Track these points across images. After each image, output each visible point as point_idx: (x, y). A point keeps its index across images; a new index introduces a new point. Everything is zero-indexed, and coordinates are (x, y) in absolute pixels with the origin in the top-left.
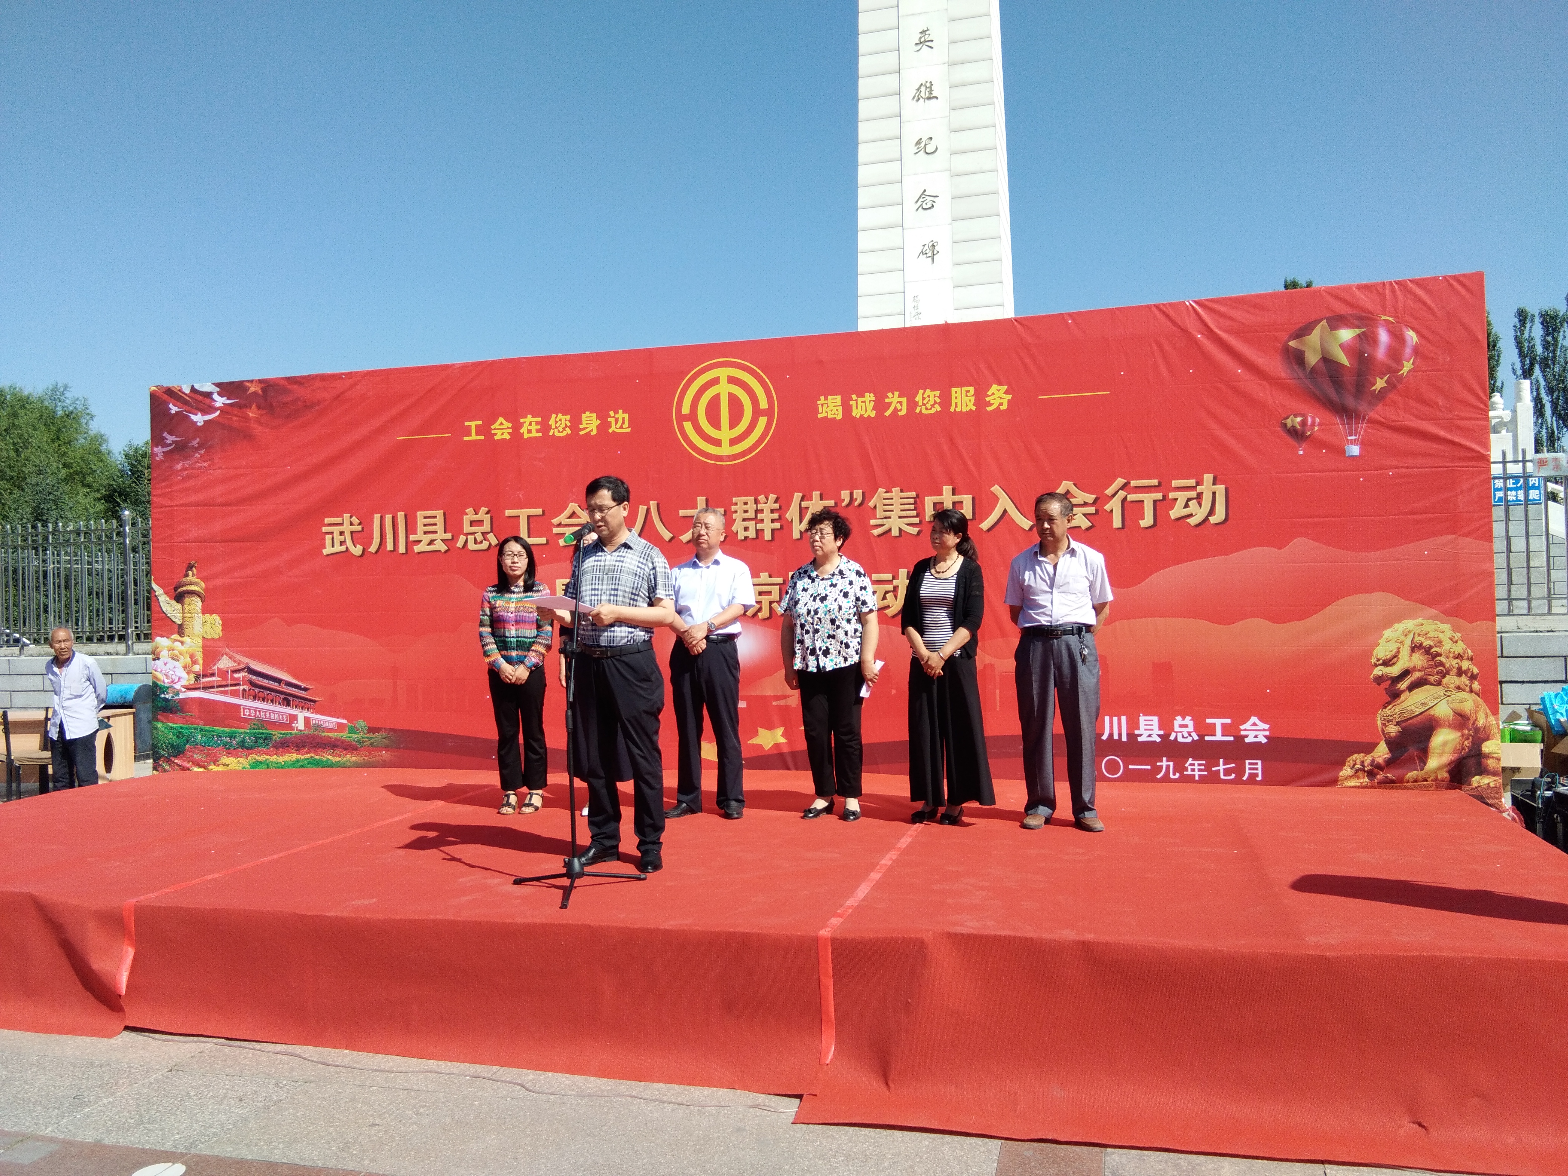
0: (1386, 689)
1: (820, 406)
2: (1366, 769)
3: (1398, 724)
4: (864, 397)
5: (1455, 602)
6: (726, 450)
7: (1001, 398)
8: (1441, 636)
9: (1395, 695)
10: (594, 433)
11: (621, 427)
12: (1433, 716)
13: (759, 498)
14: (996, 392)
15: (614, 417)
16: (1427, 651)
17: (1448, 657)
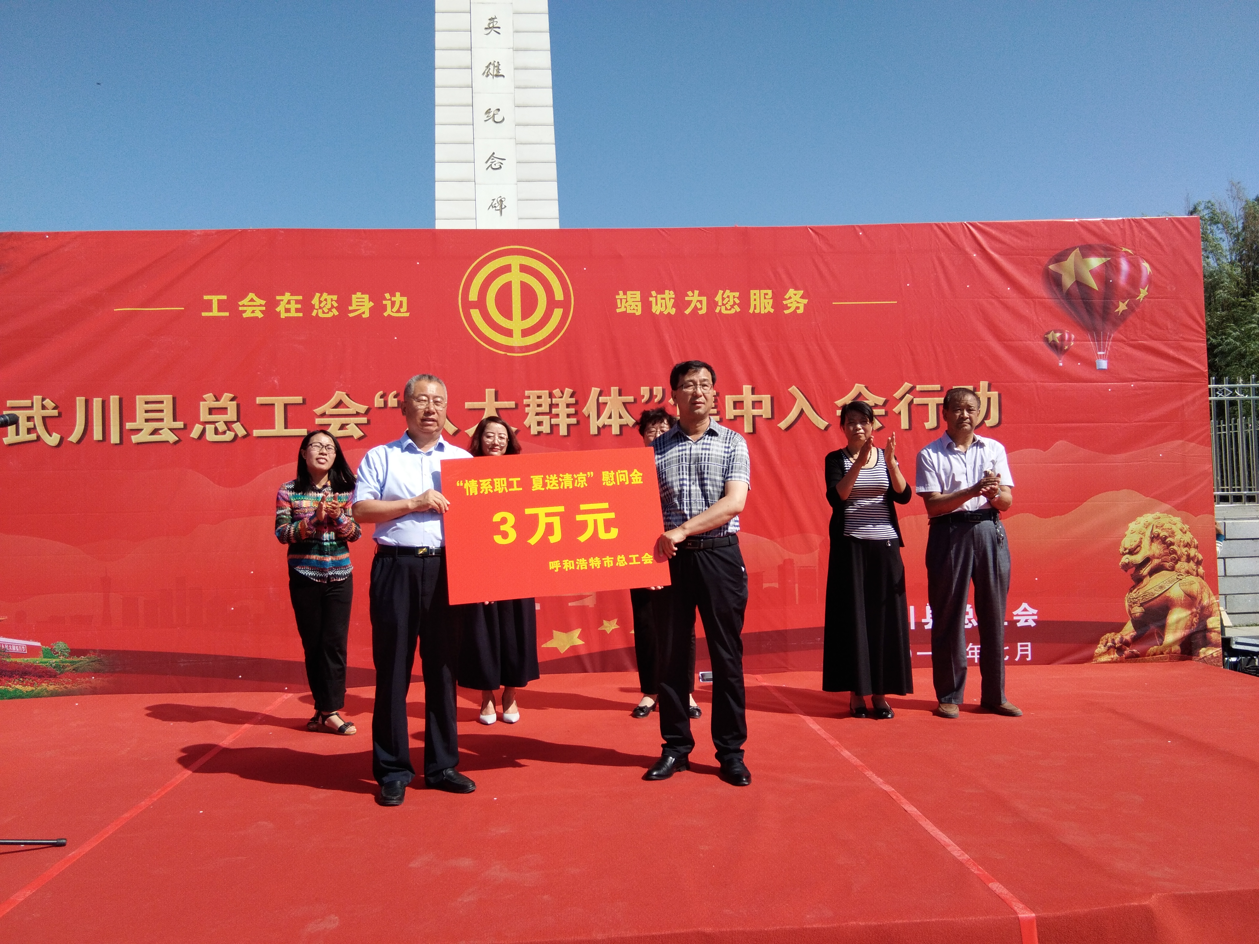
0: (1132, 575)
1: (619, 301)
2: (1117, 646)
3: (1141, 605)
4: (664, 294)
5: (1184, 498)
6: (517, 341)
7: (798, 302)
8: (1174, 528)
9: (1139, 580)
10: (366, 315)
11: (398, 311)
12: (1169, 597)
13: (554, 392)
14: (792, 296)
15: (390, 300)
16: (1163, 540)
17: (1179, 546)
